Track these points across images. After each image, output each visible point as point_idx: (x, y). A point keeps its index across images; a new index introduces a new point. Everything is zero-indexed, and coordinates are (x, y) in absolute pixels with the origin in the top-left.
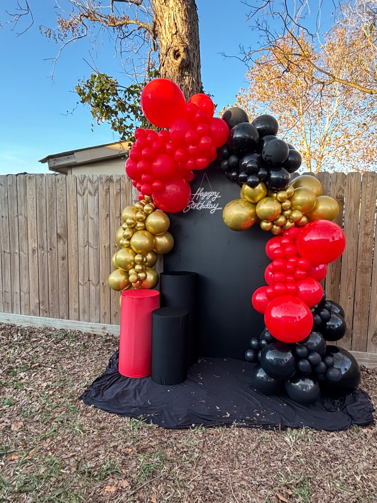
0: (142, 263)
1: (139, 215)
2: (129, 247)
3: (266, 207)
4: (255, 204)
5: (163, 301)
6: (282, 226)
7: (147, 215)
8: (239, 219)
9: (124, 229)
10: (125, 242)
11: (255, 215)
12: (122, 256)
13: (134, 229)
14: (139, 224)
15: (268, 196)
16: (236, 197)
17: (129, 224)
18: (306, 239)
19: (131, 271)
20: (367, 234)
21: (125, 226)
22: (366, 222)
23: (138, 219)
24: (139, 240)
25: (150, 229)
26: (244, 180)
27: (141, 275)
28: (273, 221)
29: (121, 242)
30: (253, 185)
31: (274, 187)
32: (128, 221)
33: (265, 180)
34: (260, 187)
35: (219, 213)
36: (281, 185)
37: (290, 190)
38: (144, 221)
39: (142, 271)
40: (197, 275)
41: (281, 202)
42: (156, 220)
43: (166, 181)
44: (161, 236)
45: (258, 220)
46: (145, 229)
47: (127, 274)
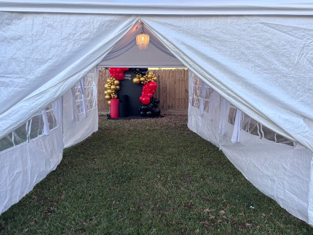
0: (114, 92)
1: (112, 81)
2: (110, 89)
3: (142, 79)
4: (140, 78)
5: (120, 101)
6: (146, 83)
7: (114, 81)
8: (136, 81)
9: (108, 85)
10: (109, 88)
11: (140, 80)
12: (109, 91)
13: (111, 85)
14: (112, 83)
15: (142, 77)
16: (135, 77)
17: (110, 83)
18: (150, 85)
19: (112, 95)
20: (165, 84)
21: (108, 84)
22: (165, 81)
23: (112, 82)
24: (113, 87)
25: (115, 84)
26: (137, 74)
27: (114, 95)
28: (144, 82)
29: (107, 88)
30: (139, 75)
31: (143, 75)
32: (110, 82)
33: (141, 73)
34: (140, 75)
35: (132, 80)
36: (145, 74)
37: (146, 75)
38: (113, 82)
39: (114, 94)
40: (127, 95)
41: (145, 78)
42: (116, 82)
43: (119, 73)
44: (117, 86)
45: (140, 82)
46: (114, 84)
47: (110, 95)
